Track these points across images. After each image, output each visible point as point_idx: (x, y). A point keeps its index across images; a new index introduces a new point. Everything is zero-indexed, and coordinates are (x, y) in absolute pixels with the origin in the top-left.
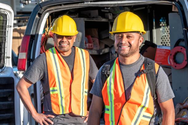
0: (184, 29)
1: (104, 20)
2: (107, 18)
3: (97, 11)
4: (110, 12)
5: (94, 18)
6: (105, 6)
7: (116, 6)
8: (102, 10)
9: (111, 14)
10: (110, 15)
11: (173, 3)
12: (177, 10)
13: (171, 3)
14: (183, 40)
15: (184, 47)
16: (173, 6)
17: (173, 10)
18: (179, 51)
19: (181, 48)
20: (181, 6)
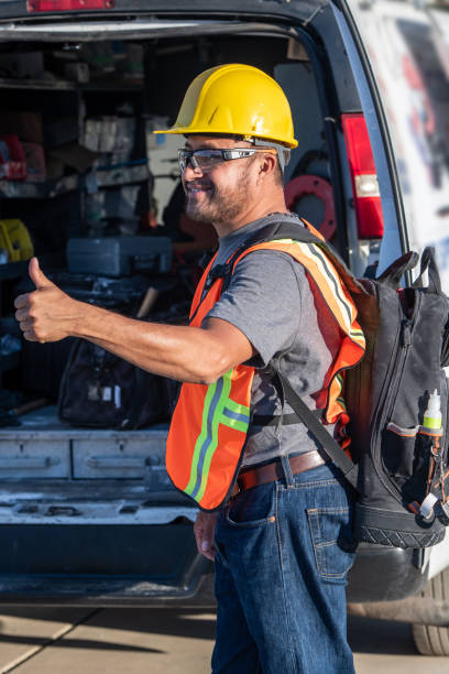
0: (327, 119)
1: (62, 85)
2: (72, 78)
3: (38, 57)
4: (81, 60)
5: (28, 77)
6: (63, 39)
7: (102, 38)
8: (57, 54)
9: (86, 66)
10: (82, 68)
11: (293, 31)
12: (303, 56)
13: (284, 30)
14: (322, 155)
15: (327, 179)
16: (292, 42)
17: (290, 55)
18: (308, 189)
19: (316, 183)
20: (319, 41)
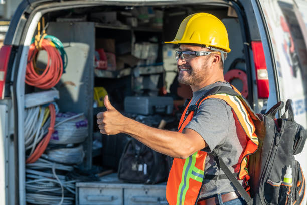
0: (245, 43)
1: (124, 27)
2: (129, 24)
3: (114, 15)
4: (134, 16)
5: (109, 23)
6: (126, 4)
7: (143, 4)
8: (123, 13)
9: (136, 19)
10: (134, 20)
11: (230, 3)
12: (235, 15)
13: (226, 2)
14: (243, 61)
15: (244, 72)
16: (230, 8)
17: (229, 14)
18: (236, 77)
19: (239, 73)
20: (242, 8)
